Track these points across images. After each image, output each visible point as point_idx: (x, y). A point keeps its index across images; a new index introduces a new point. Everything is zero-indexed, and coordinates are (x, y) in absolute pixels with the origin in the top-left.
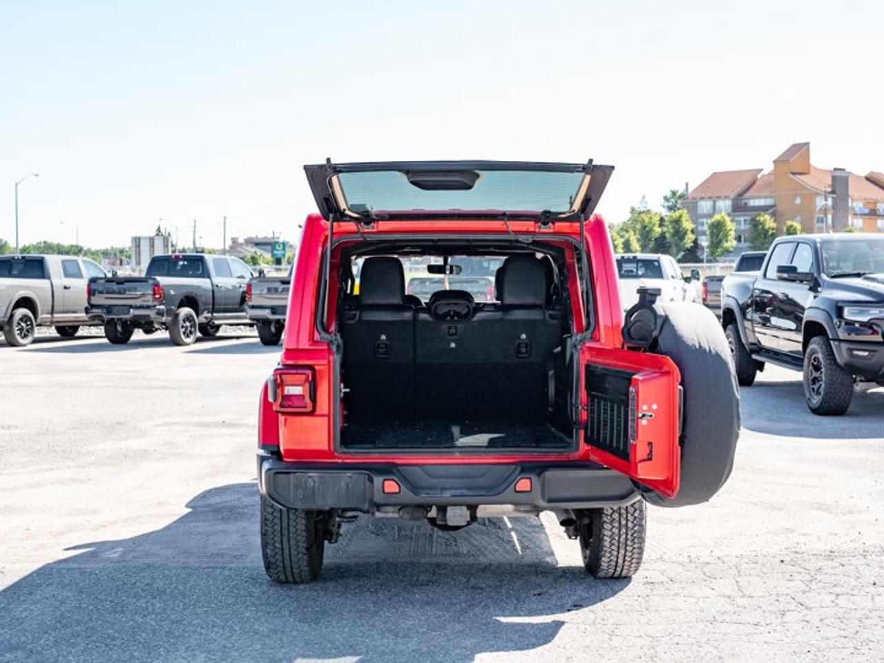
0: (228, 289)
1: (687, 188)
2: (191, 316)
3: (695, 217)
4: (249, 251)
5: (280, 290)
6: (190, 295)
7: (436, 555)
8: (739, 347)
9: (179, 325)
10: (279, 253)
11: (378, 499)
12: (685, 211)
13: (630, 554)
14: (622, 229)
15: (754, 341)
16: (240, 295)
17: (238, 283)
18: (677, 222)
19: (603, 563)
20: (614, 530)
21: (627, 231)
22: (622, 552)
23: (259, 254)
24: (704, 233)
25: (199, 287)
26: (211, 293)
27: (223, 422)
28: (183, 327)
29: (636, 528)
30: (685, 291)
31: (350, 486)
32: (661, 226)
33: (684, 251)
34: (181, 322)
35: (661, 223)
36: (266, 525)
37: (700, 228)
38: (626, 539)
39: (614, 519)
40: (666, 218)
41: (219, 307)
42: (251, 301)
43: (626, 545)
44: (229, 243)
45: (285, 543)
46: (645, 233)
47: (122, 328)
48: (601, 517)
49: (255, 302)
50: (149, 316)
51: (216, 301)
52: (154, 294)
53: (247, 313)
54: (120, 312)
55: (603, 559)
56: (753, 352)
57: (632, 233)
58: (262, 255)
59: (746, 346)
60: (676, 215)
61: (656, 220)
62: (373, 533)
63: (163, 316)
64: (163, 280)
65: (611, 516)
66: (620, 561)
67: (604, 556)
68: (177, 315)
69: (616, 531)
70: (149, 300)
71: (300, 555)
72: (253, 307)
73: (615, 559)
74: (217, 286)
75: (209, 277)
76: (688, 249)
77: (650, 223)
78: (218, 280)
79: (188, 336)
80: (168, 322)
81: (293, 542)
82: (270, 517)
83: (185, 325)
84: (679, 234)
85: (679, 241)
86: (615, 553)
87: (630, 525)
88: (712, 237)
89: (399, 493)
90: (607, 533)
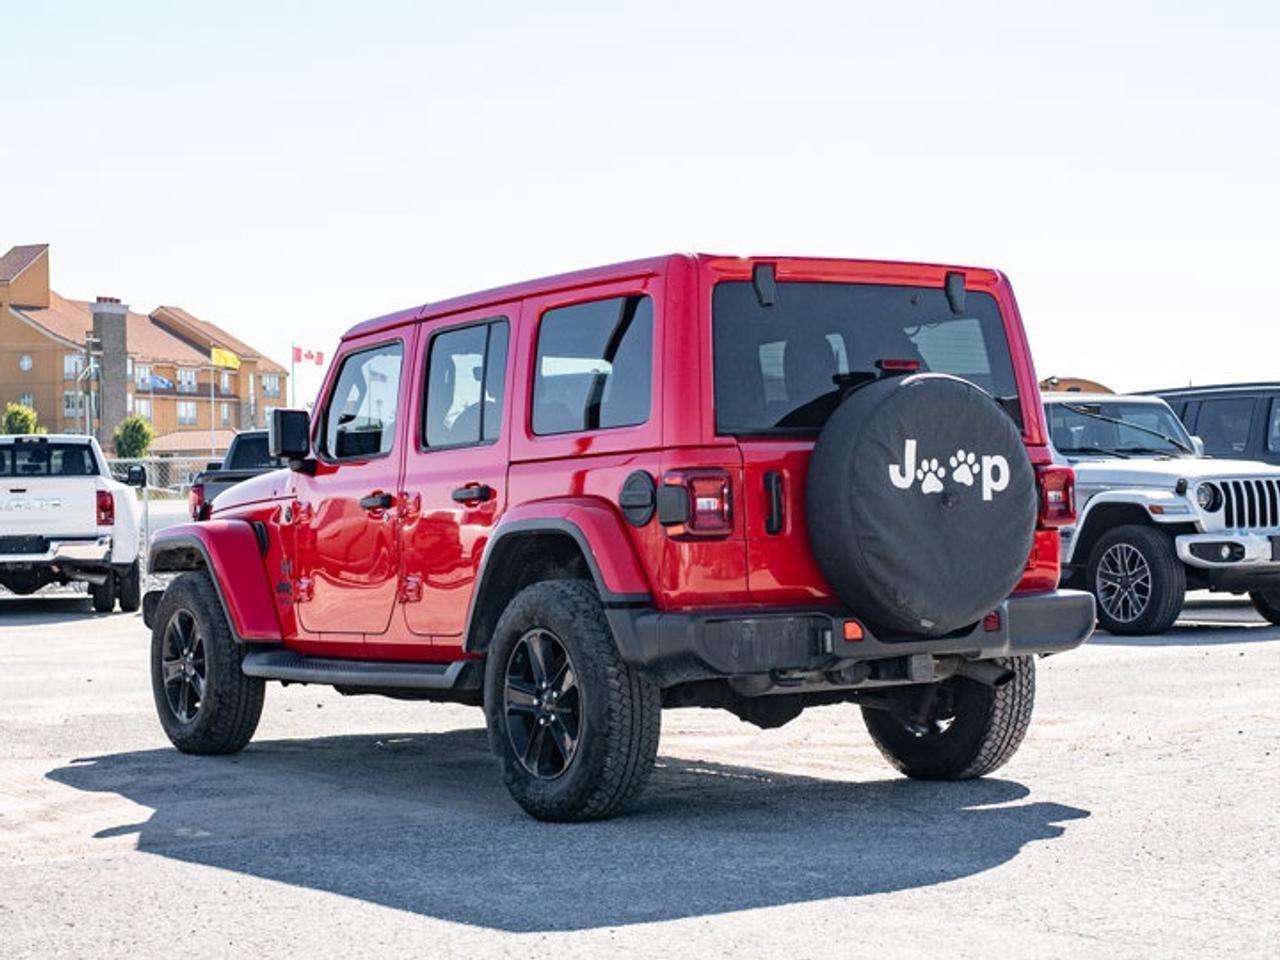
11: (838, 650)
13: (1017, 734)
19: (982, 751)
20: (1006, 701)
22: (1011, 730)
31: (793, 636)
38: (1019, 712)
43: (1017, 721)
45: (635, 745)
55: (986, 744)
67: (989, 739)
71: (648, 764)
73: (999, 744)
82: (616, 706)
86: (1003, 734)
87: (1024, 692)
89: (860, 640)
90: (1000, 704)
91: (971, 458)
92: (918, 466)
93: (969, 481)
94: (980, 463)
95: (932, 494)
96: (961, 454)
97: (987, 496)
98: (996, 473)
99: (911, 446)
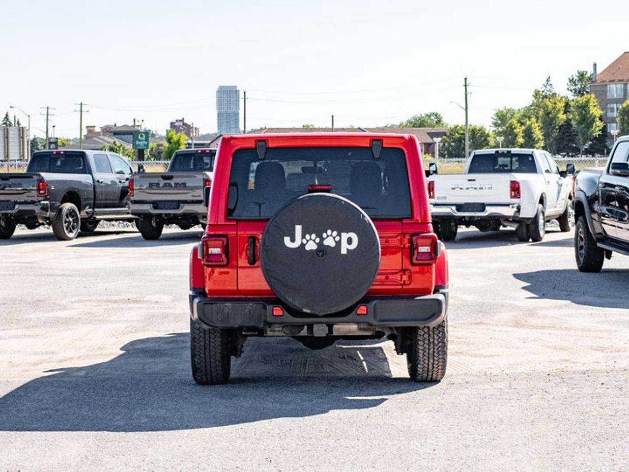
0: (107, 185)
1: (595, 69)
2: (74, 211)
3: (604, 103)
4: (109, 142)
5: (161, 185)
6: (73, 190)
7: (308, 373)
8: (587, 237)
9: (62, 220)
10: (141, 144)
11: (270, 319)
12: (593, 95)
13: (437, 362)
14: (524, 116)
15: (601, 231)
16: (120, 189)
17: (118, 178)
18: (584, 107)
19: (419, 369)
20: (425, 346)
21: (529, 118)
22: (431, 361)
23: (118, 144)
24: (613, 120)
25: (80, 183)
26: (92, 189)
27: (129, 299)
28: (66, 222)
29: (440, 344)
30: (560, 186)
31: (252, 312)
32: (565, 112)
33: (592, 140)
34: (64, 217)
35: (566, 109)
36: (195, 342)
37: (610, 114)
38: (434, 352)
39: (425, 338)
40: (572, 104)
41: (100, 202)
42: (133, 196)
43: (434, 356)
44: (85, 132)
45: (207, 353)
46: (548, 121)
47: (6, 223)
48: (417, 337)
49: (137, 197)
50: (33, 211)
51: (97, 195)
52: (39, 190)
53: (129, 208)
54: (5, 207)
55: (419, 366)
56: (599, 240)
57: (534, 120)
58: (121, 145)
59: (593, 236)
60: (582, 100)
61: (561, 105)
62: (263, 362)
63: (47, 211)
64: (47, 176)
65: (423, 336)
66: (430, 367)
67: (419, 364)
68: (61, 210)
69: (427, 346)
70: (34, 196)
71: (217, 363)
72: (135, 202)
73: (427, 366)
74: (98, 181)
75: (90, 173)
76: (595, 138)
77: (554, 108)
78: (98, 176)
79: (71, 231)
80: (51, 217)
81: (212, 353)
82: (197, 337)
83: (67, 220)
84: (586, 120)
85: (585, 129)
86: (427, 362)
87: (436, 342)
88: (622, 125)
89: (282, 315)
90: (421, 347)
91: (335, 233)
92: (303, 237)
93: (333, 244)
94: (340, 236)
95: (311, 251)
96: (329, 232)
97: (344, 251)
98: (350, 241)
99: (298, 229)
